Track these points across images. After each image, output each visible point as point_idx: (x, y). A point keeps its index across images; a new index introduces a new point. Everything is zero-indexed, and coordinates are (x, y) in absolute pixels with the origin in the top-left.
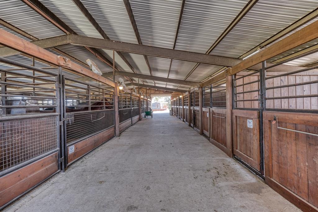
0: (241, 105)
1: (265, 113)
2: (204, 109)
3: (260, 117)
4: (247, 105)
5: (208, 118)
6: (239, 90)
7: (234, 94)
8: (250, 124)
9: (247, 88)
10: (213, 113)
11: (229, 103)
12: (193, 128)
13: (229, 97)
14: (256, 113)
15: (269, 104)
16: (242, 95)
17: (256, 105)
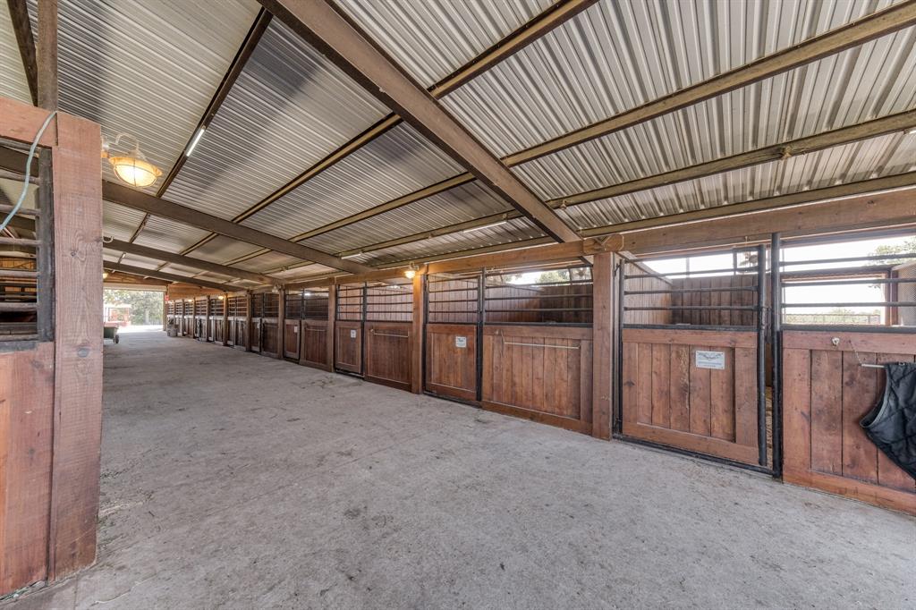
0: (344, 316)
1: (366, 323)
2: (288, 322)
3: (363, 327)
4: (350, 317)
5: (296, 334)
6: (342, 301)
7: (337, 305)
8: (353, 334)
9: (351, 301)
10: (308, 326)
11: (331, 315)
12: (260, 353)
13: (332, 307)
14: (359, 324)
15: (369, 317)
16: (344, 307)
17: (358, 317)
